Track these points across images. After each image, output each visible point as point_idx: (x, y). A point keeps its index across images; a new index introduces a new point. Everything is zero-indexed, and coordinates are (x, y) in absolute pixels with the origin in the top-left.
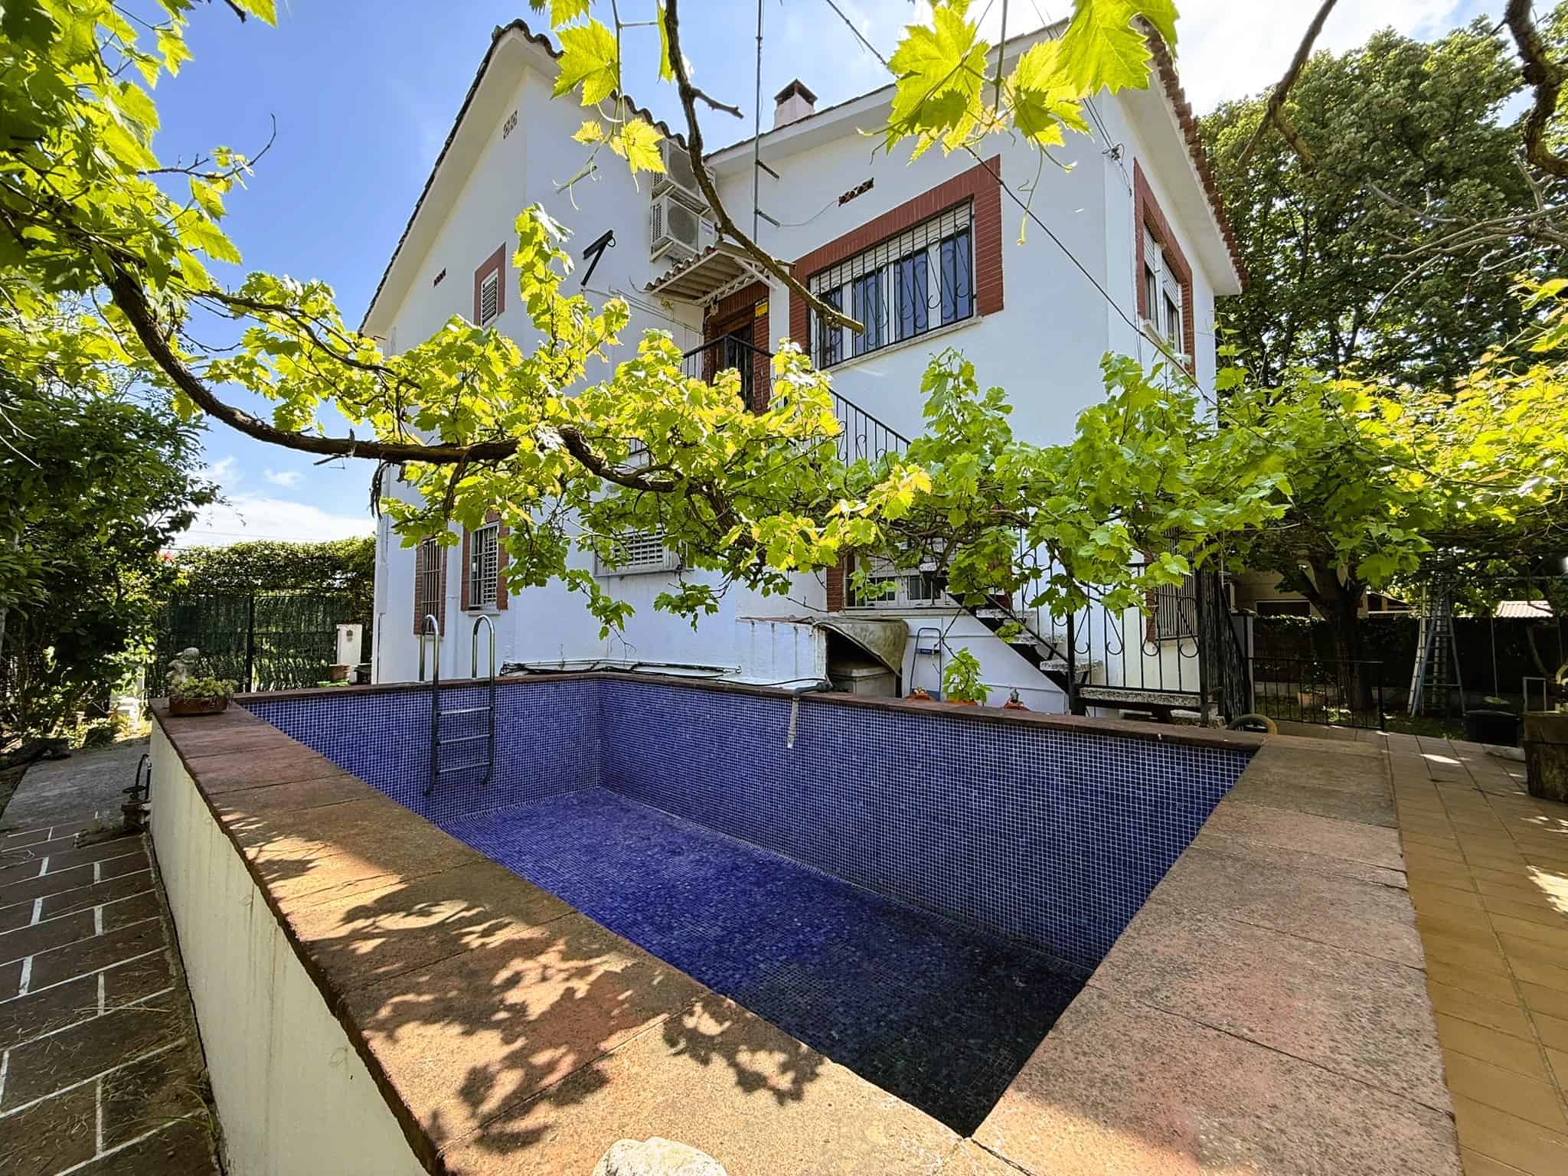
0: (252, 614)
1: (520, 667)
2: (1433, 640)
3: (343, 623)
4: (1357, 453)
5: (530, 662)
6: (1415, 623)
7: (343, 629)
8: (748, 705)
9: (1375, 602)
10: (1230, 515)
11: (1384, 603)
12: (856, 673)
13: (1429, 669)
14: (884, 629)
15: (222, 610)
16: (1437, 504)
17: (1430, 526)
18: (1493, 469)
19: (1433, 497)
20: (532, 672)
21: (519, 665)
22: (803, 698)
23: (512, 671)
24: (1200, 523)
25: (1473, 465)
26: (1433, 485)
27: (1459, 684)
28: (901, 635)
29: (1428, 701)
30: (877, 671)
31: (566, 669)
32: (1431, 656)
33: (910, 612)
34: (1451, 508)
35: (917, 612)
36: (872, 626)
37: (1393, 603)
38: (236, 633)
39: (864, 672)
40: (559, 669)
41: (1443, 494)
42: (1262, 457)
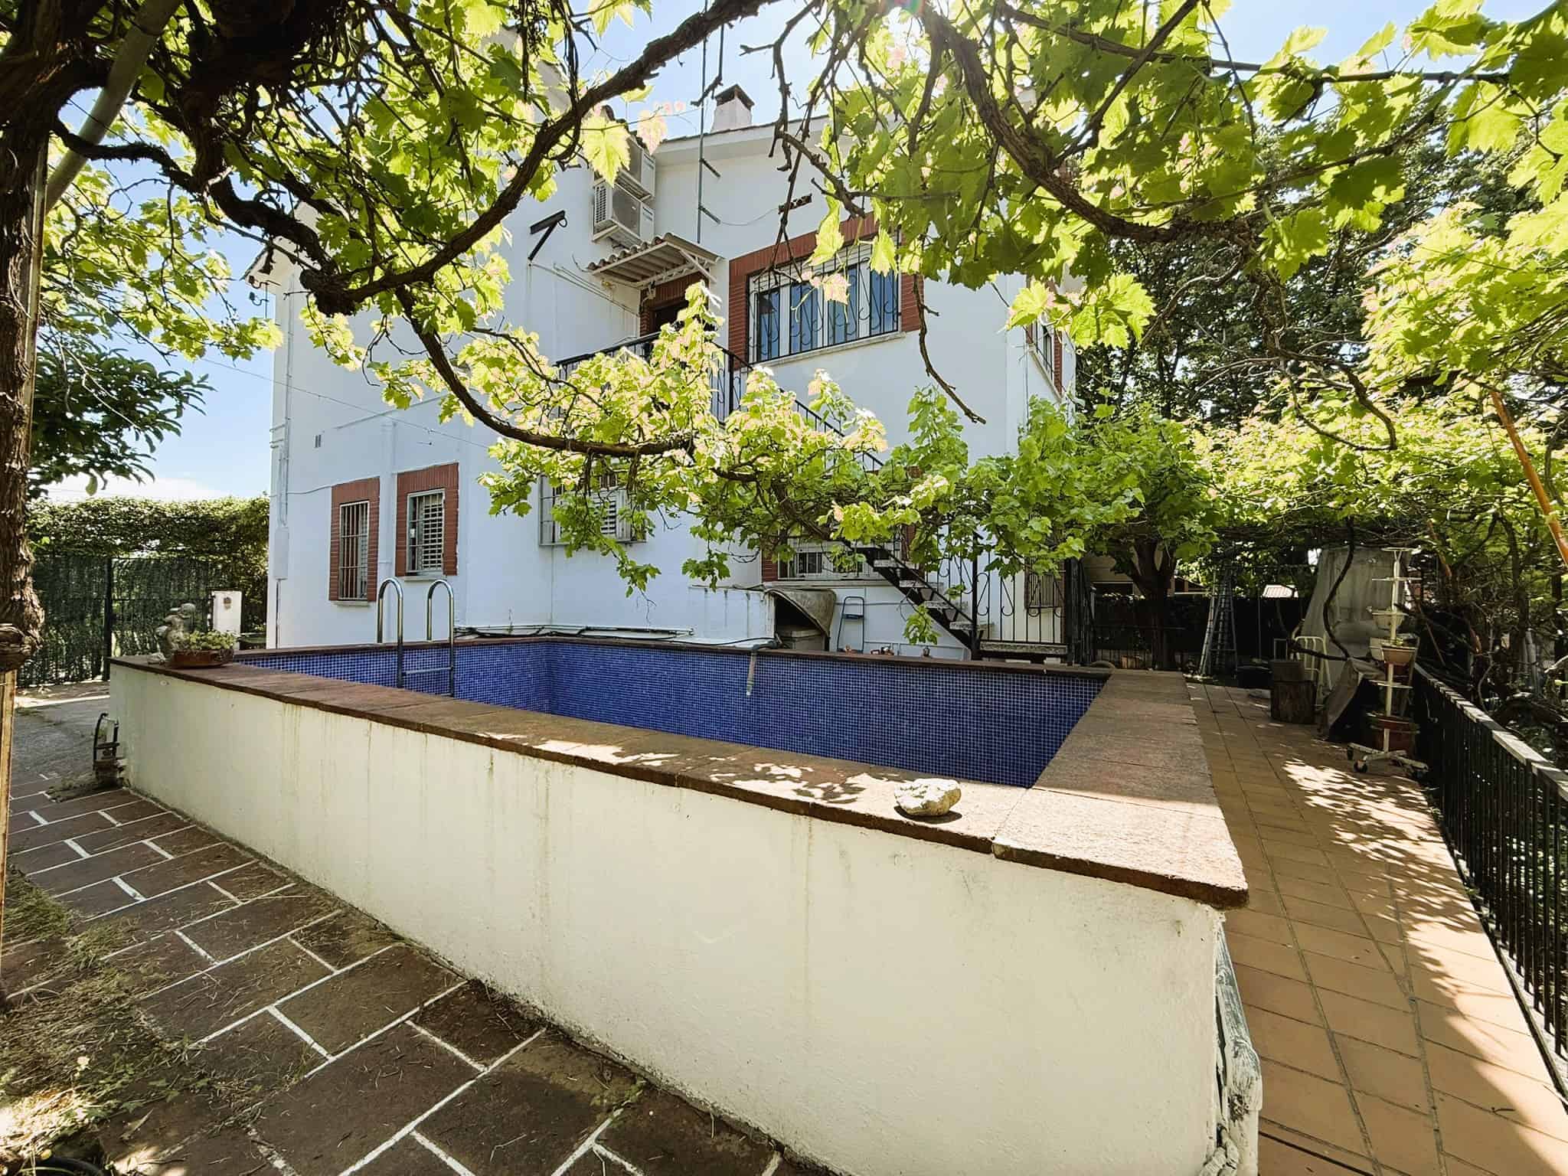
0: (110, 576)
1: (472, 631)
2: (1219, 615)
3: (219, 589)
4: (1179, 473)
5: (481, 625)
6: (1208, 600)
7: (220, 596)
8: (704, 663)
9: (1180, 585)
10: (1108, 514)
11: (1186, 586)
12: (795, 634)
13: (1215, 637)
14: (818, 596)
15: (74, 573)
16: (1224, 510)
17: (1218, 524)
18: (1257, 486)
19: (1221, 504)
20: (482, 635)
21: (471, 629)
22: (759, 653)
23: (464, 634)
24: (1089, 517)
25: (1245, 484)
26: (1222, 496)
27: (1235, 649)
28: (831, 602)
29: (1213, 663)
30: (812, 633)
31: (513, 633)
32: (1217, 627)
33: (837, 583)
34: (1232, 513)
35: (842, 583)
36: (809, 594)
37: (1194, 586)
38: (91, 599)
39: (803, 634)
40: (507, 633)
41: (1227, 503)
42: (1126, 475)
